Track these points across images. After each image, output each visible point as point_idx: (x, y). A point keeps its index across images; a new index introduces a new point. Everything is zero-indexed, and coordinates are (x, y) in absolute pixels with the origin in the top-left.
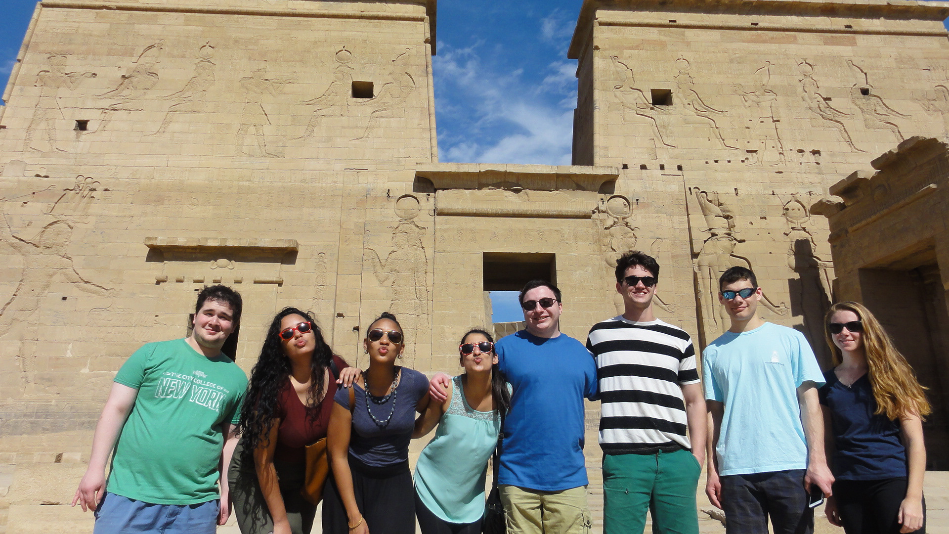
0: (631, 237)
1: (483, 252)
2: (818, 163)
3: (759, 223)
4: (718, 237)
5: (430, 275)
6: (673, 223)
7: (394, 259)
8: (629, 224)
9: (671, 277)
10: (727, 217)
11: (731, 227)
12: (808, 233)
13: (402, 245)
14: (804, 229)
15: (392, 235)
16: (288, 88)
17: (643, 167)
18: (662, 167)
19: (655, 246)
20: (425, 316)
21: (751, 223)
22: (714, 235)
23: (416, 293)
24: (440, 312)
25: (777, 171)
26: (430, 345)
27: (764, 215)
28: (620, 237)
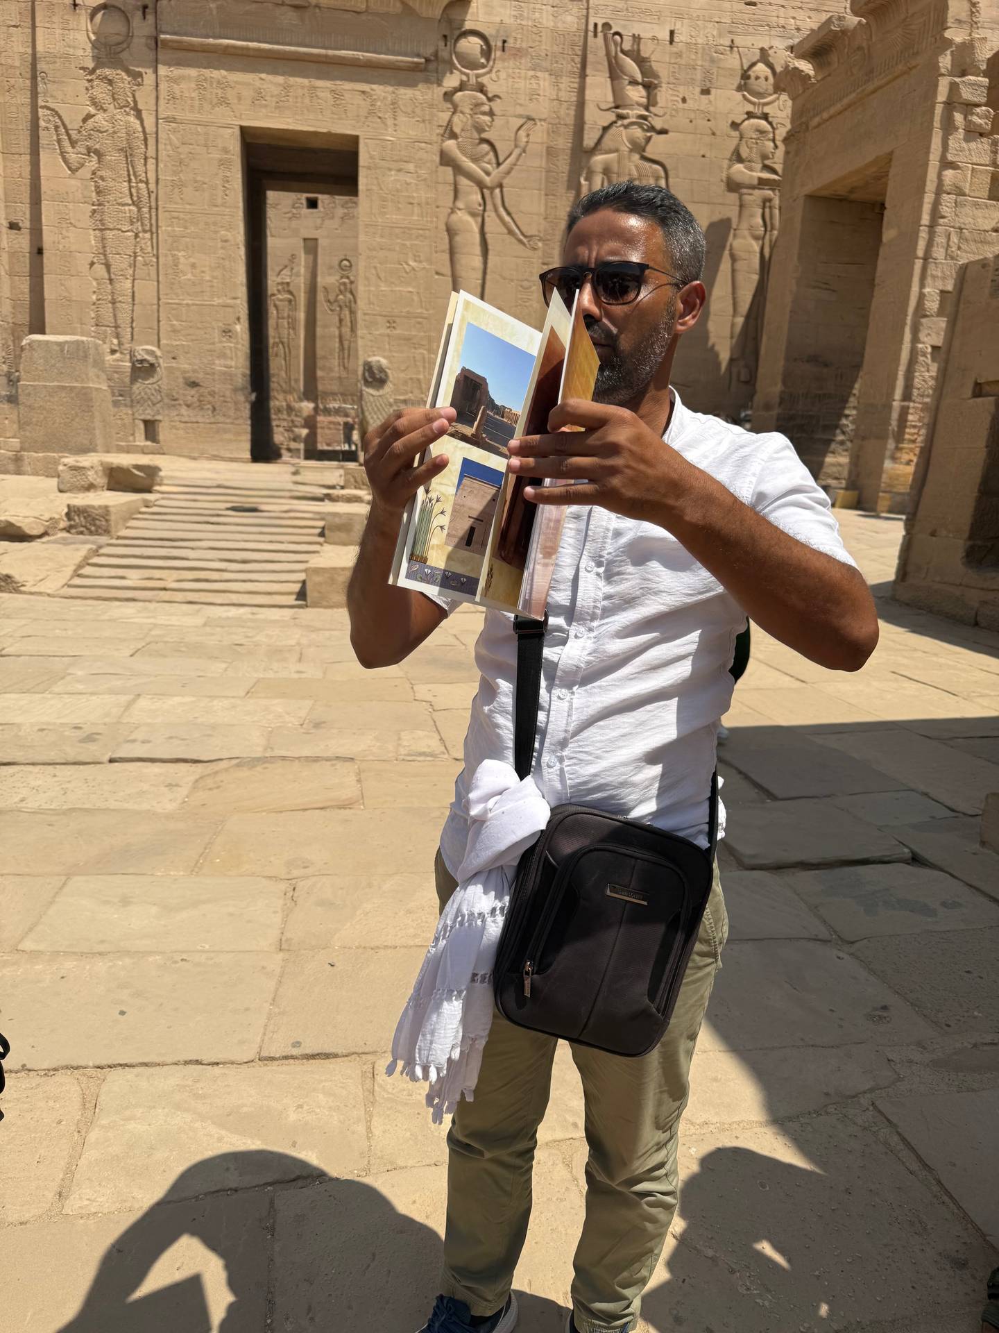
0: (484, 113)
1: (242, 128)
3: (698, 102)
4: (626, 122)
5: (151, 162)
6: (559, 90)
7: (92, 130)
9: (540, 190)
10: (649, 87)
11: (650, 103)
12: (770, 123)
13: (105, 103)
14: (765, 117)
15: (87, 84)
19: (522, 133)
20: (148, 235)
21: (684, 100)
22: (621, 117)
23: (131, 195)
24: (169, 228)
25: (748, 1)
26: (156, 283)
27: (708, 84)
28: (467, 111)
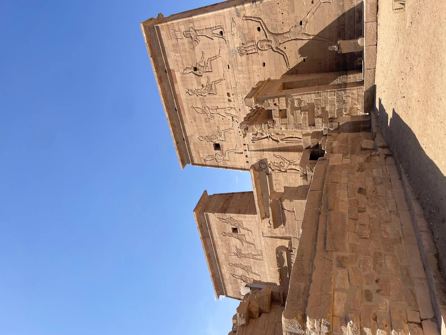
2: (233, 94)
16: (238, 247)
17: (247, 156)
18: (245, 150)
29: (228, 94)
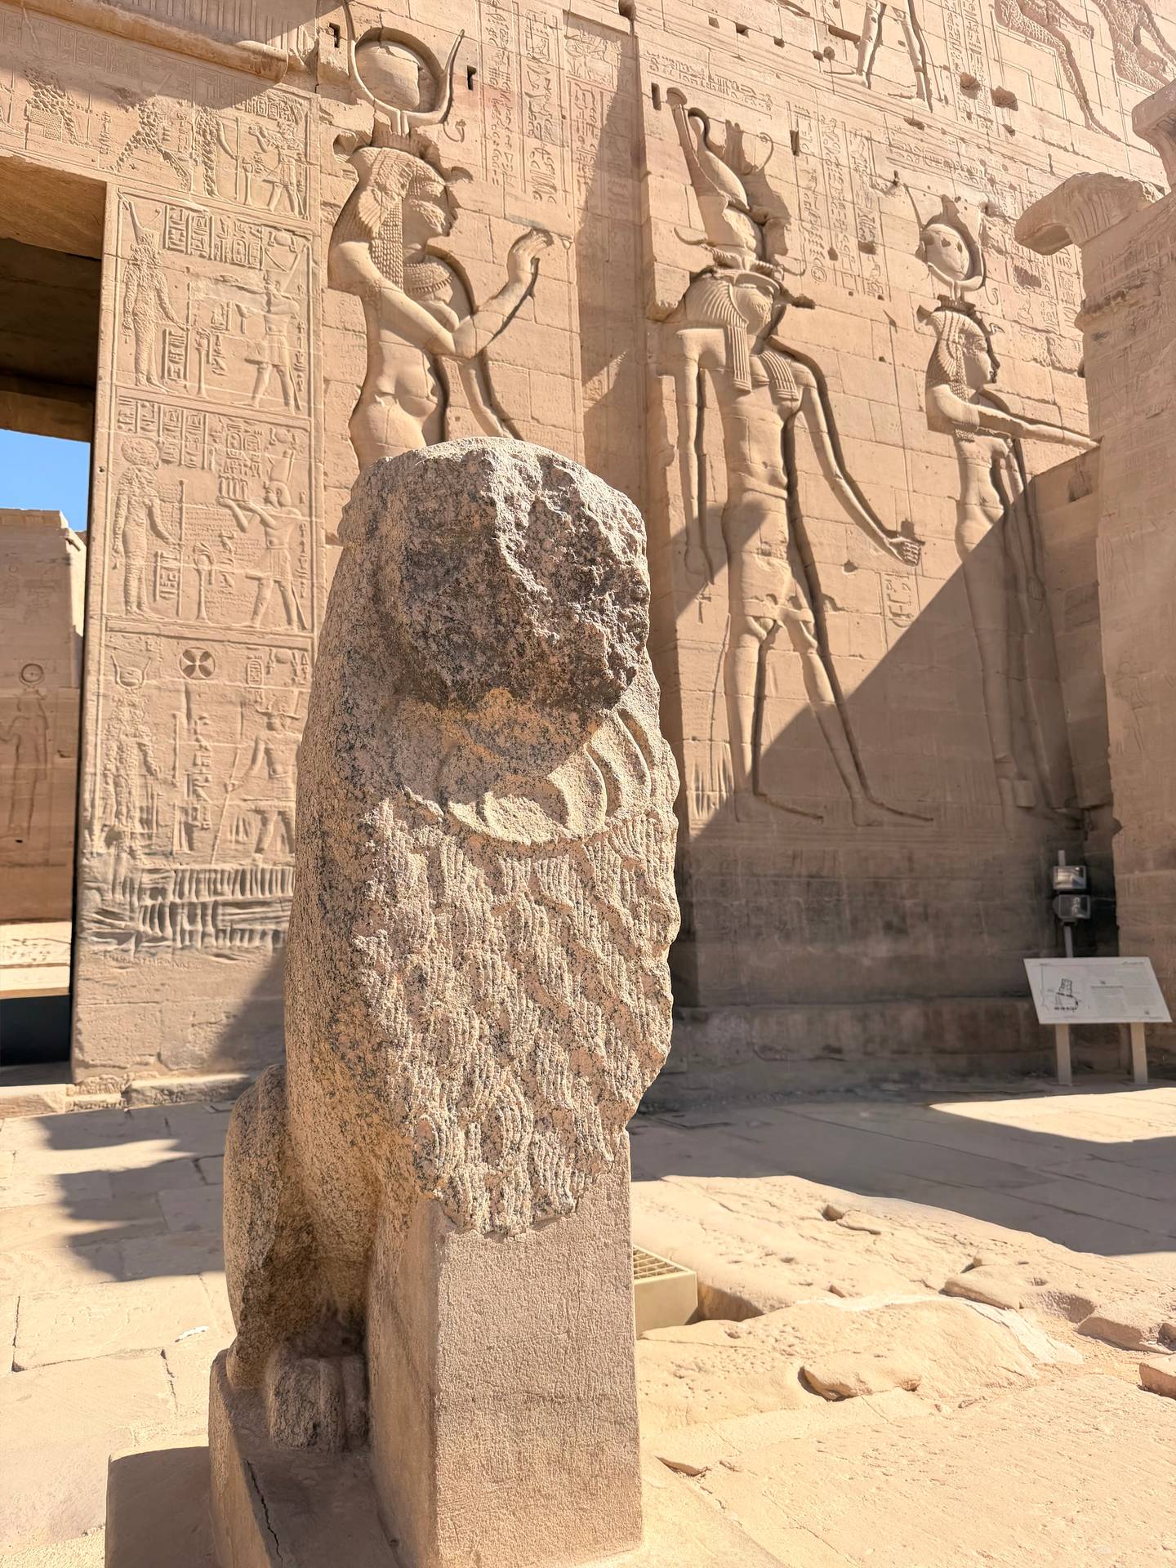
2: (1012, 132)
3: (854, 261)
8: (431, 150)
19: (524, 254)
21: (833, 255)
25: (909, 115)
27: (869, 239)
28: (393, 184)
29: (1004, 100)
